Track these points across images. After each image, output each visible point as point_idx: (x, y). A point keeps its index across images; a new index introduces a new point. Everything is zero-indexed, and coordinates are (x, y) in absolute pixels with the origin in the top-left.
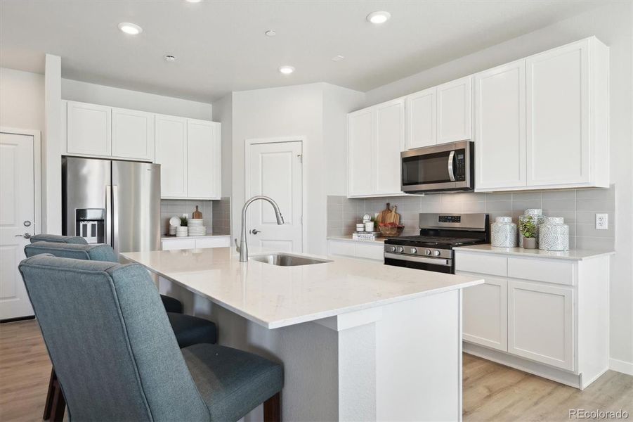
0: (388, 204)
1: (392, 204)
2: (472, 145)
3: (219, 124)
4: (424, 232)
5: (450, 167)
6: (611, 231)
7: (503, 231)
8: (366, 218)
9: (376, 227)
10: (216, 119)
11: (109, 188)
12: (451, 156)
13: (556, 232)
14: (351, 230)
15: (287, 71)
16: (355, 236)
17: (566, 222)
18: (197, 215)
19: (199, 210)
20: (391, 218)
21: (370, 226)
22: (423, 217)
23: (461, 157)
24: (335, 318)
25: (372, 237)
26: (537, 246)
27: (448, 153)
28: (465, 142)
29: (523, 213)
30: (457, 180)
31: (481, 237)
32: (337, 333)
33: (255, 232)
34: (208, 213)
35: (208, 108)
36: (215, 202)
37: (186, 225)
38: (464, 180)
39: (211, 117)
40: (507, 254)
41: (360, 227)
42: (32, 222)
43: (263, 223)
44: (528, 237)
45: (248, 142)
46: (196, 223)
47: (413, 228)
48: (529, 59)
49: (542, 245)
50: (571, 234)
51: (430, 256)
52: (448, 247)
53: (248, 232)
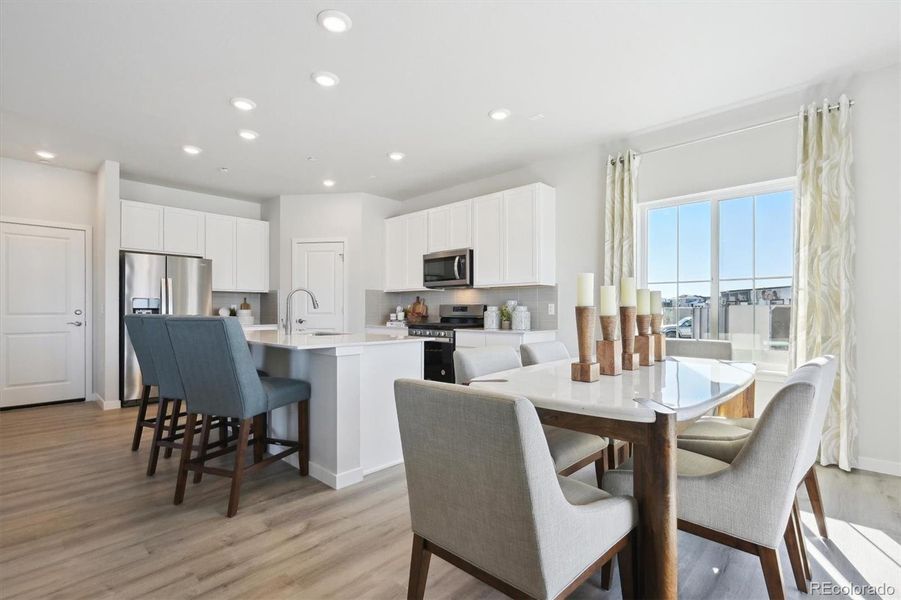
0: (418, 298)
1: (421, 297)
2: (471, 252)
3: (267, 223)
4: (444, 320)
5: (456, 268)
6: (555, 317)
7: (491, 318)
8: (399, 308)
9: (406, 316)
10: (263, 219)
11: (164, 280)
12: (457, 259)
13: (521, 316)
14: (386, 319)
15: (329, 183)
16: (388, 324)
17: (529, 310)
18: (245, 306)
19: (248, 302)
20: (420, 309)
21: (401, 316)
22: (442, 308)
23: (463, 261)
24: (334, 348)
25: (403, 325)
26: (510, 328)
27: (454, 258)
28: (465, 250)
29: (505, 303)
30: (461, 278)
31: (477, 323)
32: (336, 357)
33: (301, 321)
34: (256, 305)
35: (256, 207)
36: (263, 295)
37: (235, 315)
38: (465, 278)
39: (259, 216)
40: (493, 333)
41: (393, 317)
42: (83, 311)
43: (308, 313)
44: (506, 321)
45: (295, 241)
46: (244, 314)
47: (436, 316)
48: (506, 192)
49: (514, 327)
50: (532, 317)
51: (439, 336)
52: (450, 329)
53: (294, 321)
